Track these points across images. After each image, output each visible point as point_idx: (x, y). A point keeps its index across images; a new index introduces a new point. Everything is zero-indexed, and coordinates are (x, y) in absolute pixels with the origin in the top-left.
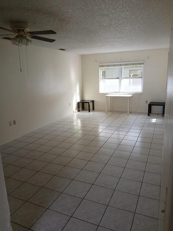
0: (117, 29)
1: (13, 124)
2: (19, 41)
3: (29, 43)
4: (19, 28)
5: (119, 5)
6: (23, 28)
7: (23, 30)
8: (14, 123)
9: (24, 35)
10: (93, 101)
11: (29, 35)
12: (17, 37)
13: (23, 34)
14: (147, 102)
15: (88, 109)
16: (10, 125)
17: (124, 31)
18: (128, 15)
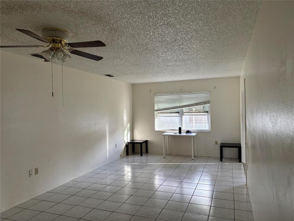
0: (182, 46)
1: (34, 173)
2: (53, 56)
3: (68, 59)
4: (55, 38)
5: (192, 10)
6: (60, 38)
7: (60, 42)
8: (37, 171)
9: (61, 48)
10: (146, 142)
11: (68, 48)
12: (51, 49)
13: (59, 47)
14: (216, 143)
15: (140, 152)
16: (30, 175)
17: (190, 51)
18: (199, 26)
